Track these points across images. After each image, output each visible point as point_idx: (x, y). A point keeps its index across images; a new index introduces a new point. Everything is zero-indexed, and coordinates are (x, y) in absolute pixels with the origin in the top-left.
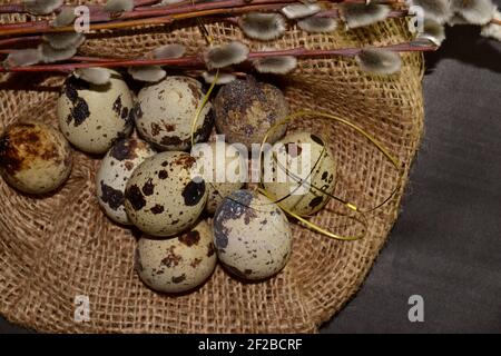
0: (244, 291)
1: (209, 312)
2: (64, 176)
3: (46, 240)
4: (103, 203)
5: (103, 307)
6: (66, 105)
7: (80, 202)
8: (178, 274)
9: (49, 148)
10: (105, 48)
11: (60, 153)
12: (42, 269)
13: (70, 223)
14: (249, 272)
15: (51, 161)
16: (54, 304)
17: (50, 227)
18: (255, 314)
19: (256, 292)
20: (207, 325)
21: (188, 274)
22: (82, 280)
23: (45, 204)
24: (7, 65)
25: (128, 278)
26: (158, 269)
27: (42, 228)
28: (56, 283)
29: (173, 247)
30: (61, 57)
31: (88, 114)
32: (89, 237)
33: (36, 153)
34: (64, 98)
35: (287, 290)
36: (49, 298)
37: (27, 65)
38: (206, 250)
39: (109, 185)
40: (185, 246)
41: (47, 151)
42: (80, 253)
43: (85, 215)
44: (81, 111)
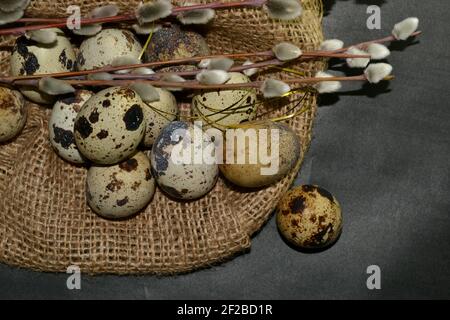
0: (184, 211)
1: (155, 233)
2: (21, 124)
3: (8, 183)
4: (55, 144)
5: (63, 236)
6: (18, 61)
7: (36, 146)
8: (121, 197)
9: (7, 99)
10: (49, 8)
11: (16, 103)
12: (7, 208)
14: (185, 191)
15: (9, 110)
16: (19, 238)
17: (11, 172)
18: (195, 231)
19: (194, 212)
20: (153, 246)
21: (129, 196)
22: (43, 214)
25: (82, 211)
26: (104, 194)
27: (4, 172)
28: (20, 219)
29: (115, 173)
30: (11, 19)
31: (38, 66)
32: (46, 177)
34: (16, 54)
35: (220, 206)
36: (14, 233)
38: (144, 175)
39: (60, 126)
40: (125, 172)
41: (5, 101)
42: (39, 190)
43: (41, 157)
44: (32, 64)
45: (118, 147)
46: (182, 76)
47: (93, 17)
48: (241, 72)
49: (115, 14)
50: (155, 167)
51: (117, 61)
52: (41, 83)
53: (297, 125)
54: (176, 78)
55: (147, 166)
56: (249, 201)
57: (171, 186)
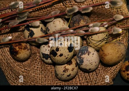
0: (89, 75)
3: (29, 73)
4: (43, 59)
6: (27, 33)
7: (36, 60)
8: (68, 74)
9: (25, 46)
10: (36, 14)
11: (28, 47)
12: (29, 82)
13: (34, 67)
14: (90, 69)
15: (26, 50)
17: (29, 69)
18: (94, 81)
19: (93, 75)
21: (71, 73)
22: (42, 82)
23: (26, 63)
24: (9, 26)
25: (54, 79)
26: (62, 74)
27: (27, 70)
29: (65, 66)
30: (23, 20)
31: (34, 34)
32: (41, 70)
33: (21, 48)
34: (26, 31)
35: (102, 72)
37: (15, 25)
38: (75, 65)
39: (44, 53)
40: (69, 65)
41: (24, 47)
42: (39, 75)
43: (38, 64)
44: (32, 34)
45: (67, 58)
46: (84, 31)
47: (51, 15)
48: (103, 26)
49: (59, 13)
50: (79, 63)
51: (61, 29)
52: (36, 40)
53: (123, 41)
54: (82, 32)
55: (75, 62)
56: (111, 69)
57: (85, 68)
